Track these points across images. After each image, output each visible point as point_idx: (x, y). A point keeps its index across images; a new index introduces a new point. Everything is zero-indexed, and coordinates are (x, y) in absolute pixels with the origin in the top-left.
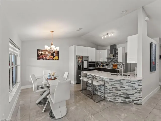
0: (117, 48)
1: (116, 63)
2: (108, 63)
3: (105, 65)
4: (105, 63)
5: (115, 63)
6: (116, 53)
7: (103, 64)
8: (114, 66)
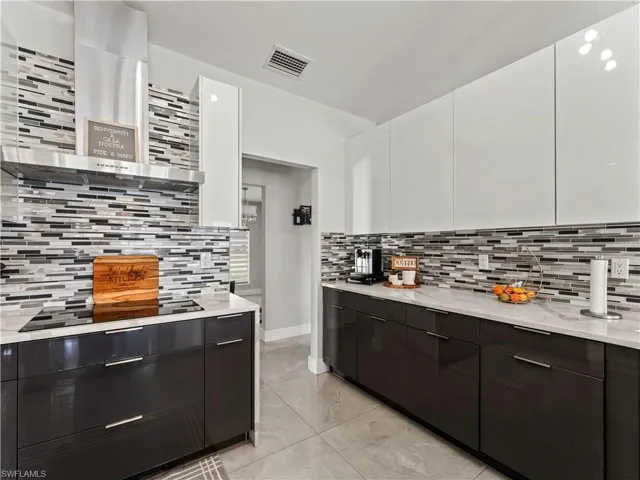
8: (107, 277)
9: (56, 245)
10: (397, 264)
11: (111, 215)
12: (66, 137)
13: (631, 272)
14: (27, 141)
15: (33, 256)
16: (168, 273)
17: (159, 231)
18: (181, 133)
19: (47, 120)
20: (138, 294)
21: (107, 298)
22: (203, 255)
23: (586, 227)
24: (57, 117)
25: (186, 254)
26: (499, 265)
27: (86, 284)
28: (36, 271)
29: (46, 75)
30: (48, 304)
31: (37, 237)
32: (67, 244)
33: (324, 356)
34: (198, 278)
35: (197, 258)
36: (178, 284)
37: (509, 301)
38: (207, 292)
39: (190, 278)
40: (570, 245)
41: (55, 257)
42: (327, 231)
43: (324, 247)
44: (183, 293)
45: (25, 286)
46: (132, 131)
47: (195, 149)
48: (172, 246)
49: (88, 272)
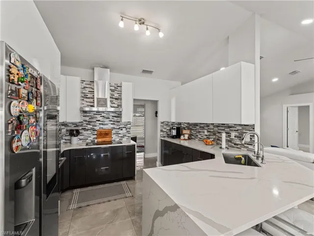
1: (106, 124)
5: (105, 127)
8: (100, 135)
9: (89, 127)
10: (184, 132)
11: (101, 119)
12: (92, 100)
13: (235, 137)
14: (84, 102)
15: (84, 129)
16: (114, 134)
17: (112, 122)
18: (117, 95)
19: (87, 97)
20: (107, 139)
21: (100, 140)
22: (123, 129)
23: (227, 124)
24: (89, 95)
25: (119, 129)
26: (209, 133)
27: (95, 136)
28: (85, 133)
29: (88, 86)
30: (88, 141)
31: (85, 125)
32: (91, 126)
33: (161, 162)
34: (122, 135)
35: (122, 130)
36: (117, 137)
37: (206, 144)
38: (124, 139)
39: (120, 135)
40: (223, 128)
41: (89, 129)
42: (162, 121)
43: (161, 126)
44: (118, 139)
45: (83, 137)
46: (106, 99)
47: (121, 99)
48: (115, 126)
49: (96, 133)
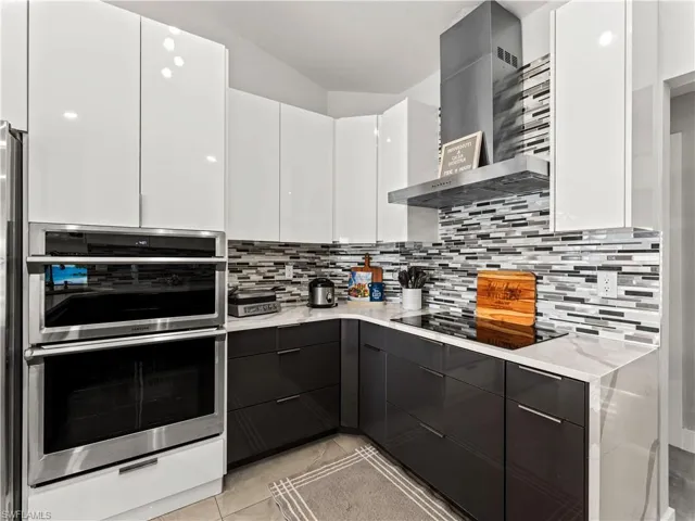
0: (529, 56)
1: (513, 252)
2: (428, 258)
3: (391, 279)
4: (396, 258)
5: (508, 262)
6: (521, 131)
7: (377, 271)
8: (487, 292)
9: (457, 260)
11: (492, 228)
16: (549, 297)
17: (538, 242)
20: (514, 315)
21: (487, 313)
25: (575, 272)
27: (475, 296)
30: (453, 308)
31: (447, 253)
32: (463, 259)
34: (593, 311)
35: (592, 279)
36: (563, 314)
39: (580, 309)
48: (553, 260)
49: (474, 286)
